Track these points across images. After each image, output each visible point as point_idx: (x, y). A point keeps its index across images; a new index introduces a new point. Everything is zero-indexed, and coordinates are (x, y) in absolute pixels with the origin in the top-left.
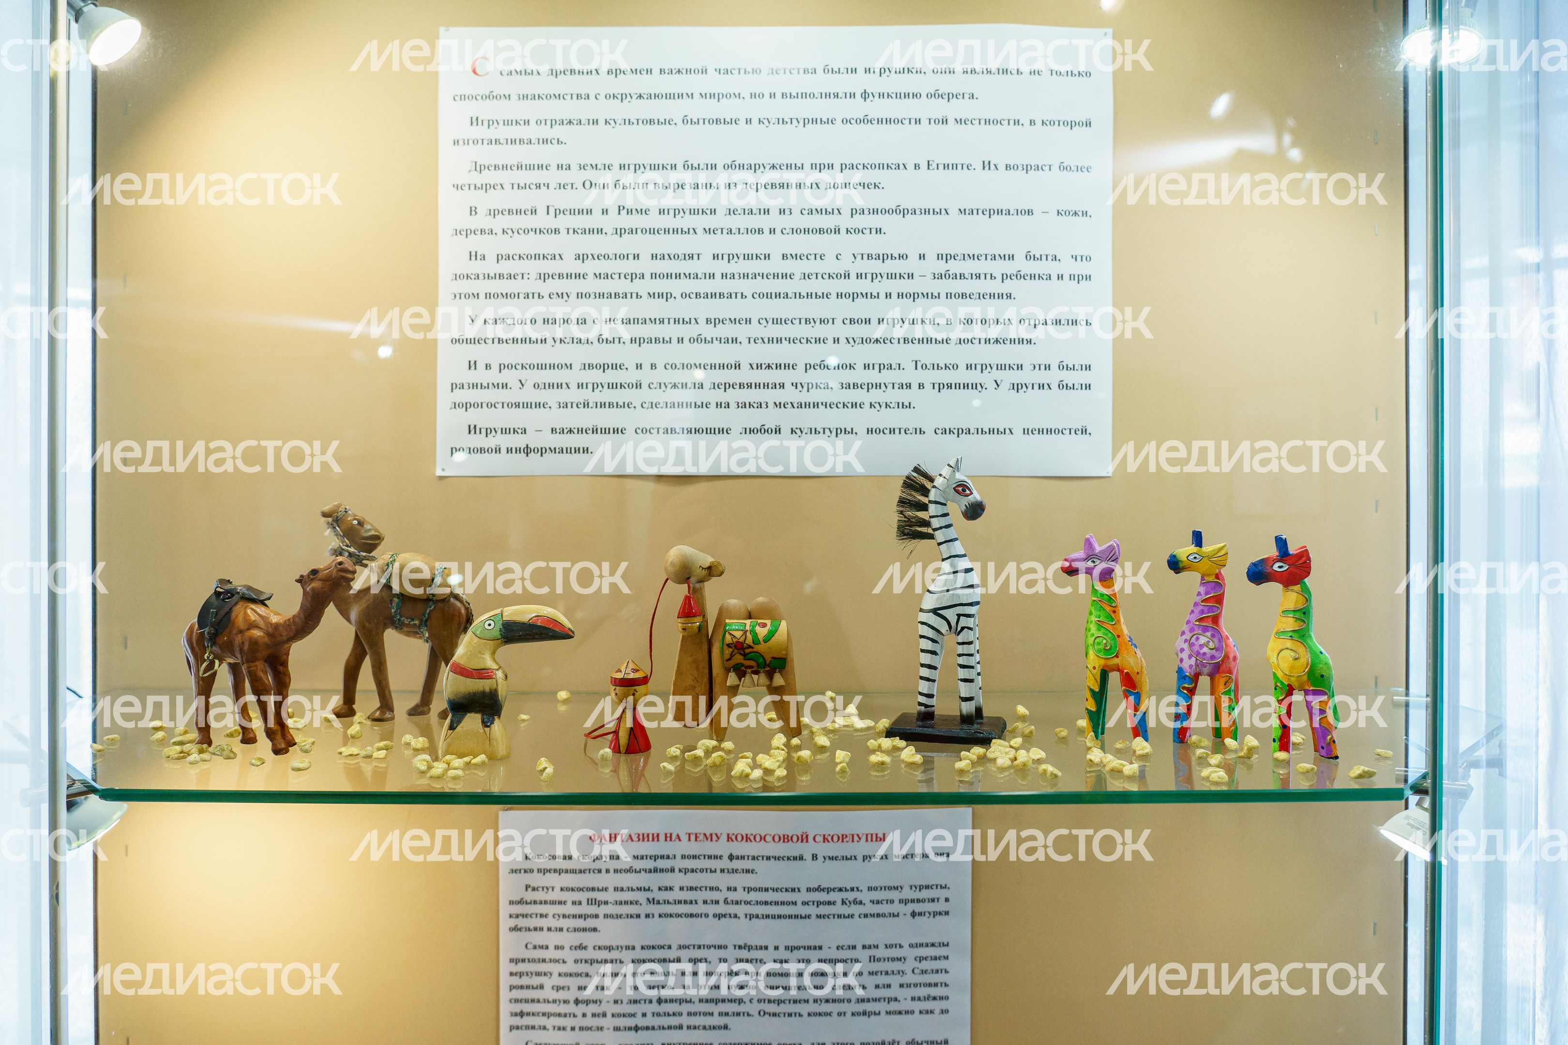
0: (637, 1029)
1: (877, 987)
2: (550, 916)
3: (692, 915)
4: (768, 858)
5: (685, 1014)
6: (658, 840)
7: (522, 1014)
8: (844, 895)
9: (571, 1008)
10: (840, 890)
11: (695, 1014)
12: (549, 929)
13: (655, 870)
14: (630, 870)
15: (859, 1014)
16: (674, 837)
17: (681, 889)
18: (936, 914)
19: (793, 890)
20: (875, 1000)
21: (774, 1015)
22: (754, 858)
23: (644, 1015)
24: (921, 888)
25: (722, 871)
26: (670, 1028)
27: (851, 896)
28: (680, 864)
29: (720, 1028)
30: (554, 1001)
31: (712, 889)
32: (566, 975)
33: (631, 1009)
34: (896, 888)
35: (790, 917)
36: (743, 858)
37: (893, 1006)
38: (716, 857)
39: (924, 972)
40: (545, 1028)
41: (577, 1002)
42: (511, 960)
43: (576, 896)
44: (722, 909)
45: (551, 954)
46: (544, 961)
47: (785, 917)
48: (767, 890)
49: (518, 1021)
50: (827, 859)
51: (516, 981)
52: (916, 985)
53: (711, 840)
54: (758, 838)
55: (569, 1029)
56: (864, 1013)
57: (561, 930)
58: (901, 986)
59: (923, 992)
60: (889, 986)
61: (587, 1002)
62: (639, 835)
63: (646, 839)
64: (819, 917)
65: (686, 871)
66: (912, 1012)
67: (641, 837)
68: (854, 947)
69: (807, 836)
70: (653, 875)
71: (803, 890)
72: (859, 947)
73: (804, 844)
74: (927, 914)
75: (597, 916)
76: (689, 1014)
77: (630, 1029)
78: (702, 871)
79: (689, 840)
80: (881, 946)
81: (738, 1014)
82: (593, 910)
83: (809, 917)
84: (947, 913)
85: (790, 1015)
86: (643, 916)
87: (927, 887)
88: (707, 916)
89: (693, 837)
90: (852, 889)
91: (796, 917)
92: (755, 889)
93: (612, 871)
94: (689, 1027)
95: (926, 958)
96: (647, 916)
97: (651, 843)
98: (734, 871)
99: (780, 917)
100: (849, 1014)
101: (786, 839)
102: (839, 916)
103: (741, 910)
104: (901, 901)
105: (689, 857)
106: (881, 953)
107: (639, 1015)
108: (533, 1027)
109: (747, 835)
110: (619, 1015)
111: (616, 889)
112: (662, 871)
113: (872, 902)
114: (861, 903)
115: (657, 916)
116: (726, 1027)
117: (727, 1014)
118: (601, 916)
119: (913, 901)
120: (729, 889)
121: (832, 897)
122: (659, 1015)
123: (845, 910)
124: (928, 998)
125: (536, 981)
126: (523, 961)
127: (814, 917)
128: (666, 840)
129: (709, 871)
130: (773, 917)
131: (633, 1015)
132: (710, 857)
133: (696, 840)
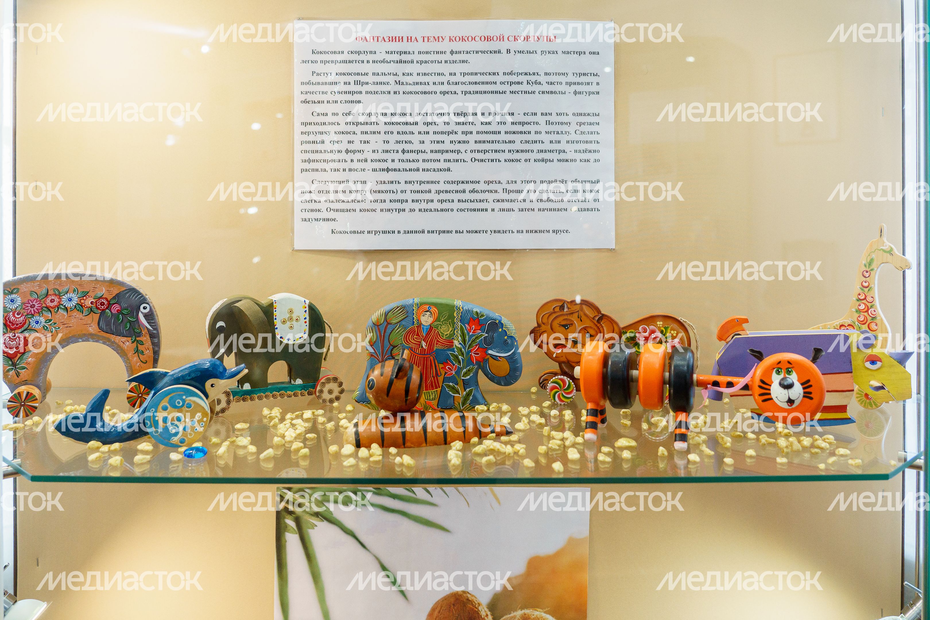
0: (388, 170)
1: (551, 142)
2: (329, 93)
3: (425, 93)
4: (477, 52)
5: (421, 161)
6: (402, 41)
7: (309, 161)
8: (528, 78)
9: (343, 156)
10: (526, 74)
11: (428, 161)
12: (328, 102)
13: (401, 62)
14: (383, 61)
15: (539, 160)
16: (413, 39)
17: (418, 74)
18: (590, 93)
19: (494, 74)
20: (550, 151)
21: (482, 161)
22: (467, 53)
23: (393, 161)
24: (580, 75)
25: (446, 62)
26: (410, 170)
27: (533, 78)
28: (417, 57)
29: (445, 170)
30: (331, 152)
31: (439, 74)
32: (340, 133)
33: (385, 156)
34: (563, 74)
35: (492, 92)
36: (460, 52)
37: (562, 156)
38: (442, 53)
39: (582, 133)
40: (325, 170)
41: (347, 151)
42: (302, 124)
43: (347, 79)
44: (445, 88)
45: (330, 119)
46: (325, 124)
47: (488, 92)
48: (476, 74)
49: (307, 166)
50: (517, 52)
51: (305, 138)
52: (577, 142)
53: (439, 41)
54: (470, 39)
55: (341, 170)
56: (543, 160)
57: (336, 102)
58: (568, 142)
59: (582, 147)
60: (559, 142)
61: (354, 152)
62: (389, 37)
63: (394, 41)
64: (511, 92)
65: (421, 62)
66: (575, 160)
67: (391, 39)
68: (535, 114)
69: (503, 37)
70: (399, 65)
71: (501, 74)
72: (539, 114)
73: (502, 42)
74: (584, 93)
75: (361, 93)
76: (424, 161)
77: (383, 170)
78: (432, 62)
79: (424, 41)
80: (554, 114)
81: (457, 161)
82: (358, 88)
83: (505, 92)
84: (598, 93)
85: (492, 161)
86: (392, 93)
87: (584, 74)
88: (435, 93)
89: (426, 39)
90: (534, 74)
91: (496, 92)
92: (468, 74)
93: (371, 62)
94: (423, 170)
95: (584, 124)
96: (395, 93)
97: (397, 43)
98: (454, 62)
99: (485, 92)
100: (532, 161)
101: (488, 39)
102: (525, 92)
103: (459, 88)
104: (567, 83)
105: (423, 53)
106: (554, 118)
107: (390, 161)
108: (317, 170)
109: (462, 37)
110: (376, 161)
111: (374, 74)
112: (405, 62)
113: (548, 83)
114: (540, 83)
115: (401, 93)
116: (449, 170)
117: (449, 161)
118: (364, 92)
119: (575, 84)
120: (451, 74)
121: (520, 78)
122: (403, 161)
123: (529, 88)
124: (585, 151)
125: (319, 138)
126: (310, 124)
127: (508, 92)
128: (408, 41)
129: (437, 62)
130: (481, 93)
131: (386, 161)
132: (437, 53)
133: (428, 41)
